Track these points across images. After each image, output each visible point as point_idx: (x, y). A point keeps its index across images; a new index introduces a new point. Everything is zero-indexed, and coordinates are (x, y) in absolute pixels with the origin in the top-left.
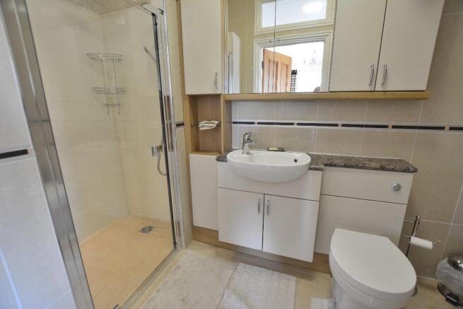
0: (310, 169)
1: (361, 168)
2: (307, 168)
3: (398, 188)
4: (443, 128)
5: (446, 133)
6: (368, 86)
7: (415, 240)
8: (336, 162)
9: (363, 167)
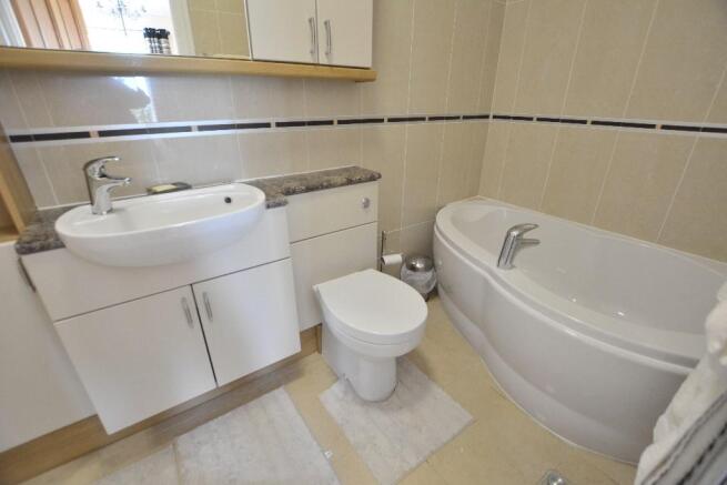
0: (268, 207)
1: (327, 187)
2: (264, 207)
3: (367, 204)
4: (382, 121)
5: (386, 126)
6: (310, 56)
7: (388, 259)
8: (293, 185)
9: (330, 186)
